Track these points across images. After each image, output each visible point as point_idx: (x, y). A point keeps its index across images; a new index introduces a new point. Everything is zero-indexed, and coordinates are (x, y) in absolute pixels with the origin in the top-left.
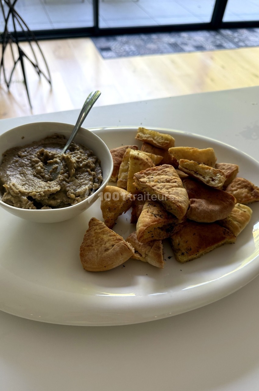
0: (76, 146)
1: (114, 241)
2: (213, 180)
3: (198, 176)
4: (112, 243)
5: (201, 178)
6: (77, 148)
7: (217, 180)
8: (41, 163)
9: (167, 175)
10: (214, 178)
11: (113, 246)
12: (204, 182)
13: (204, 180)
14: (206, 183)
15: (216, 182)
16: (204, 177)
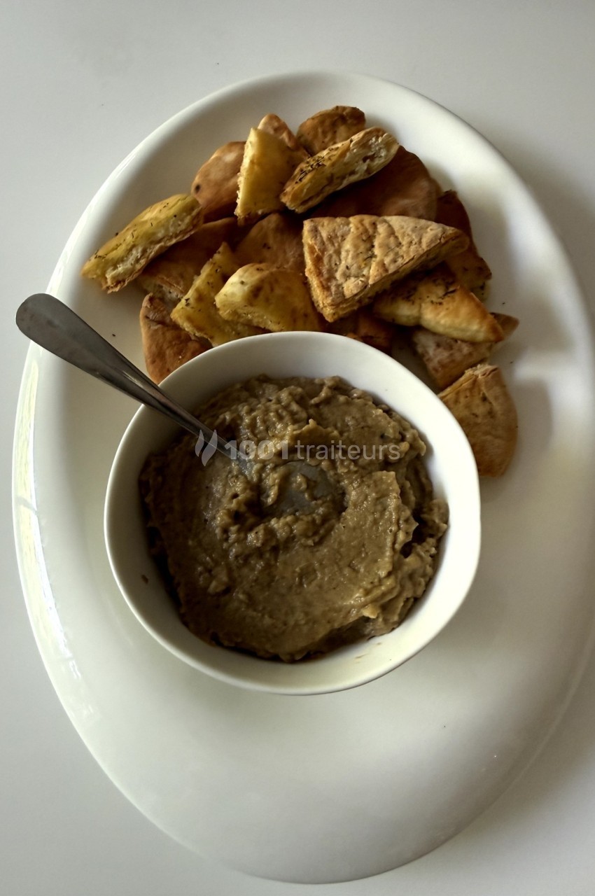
0: (225, 419)
1: (472, 396)
2: (372, 158)
3: (345, 183)
4: (477, 401)
5: (354, 178)
6: (233, 420)
7: (380, 149)
8: (274, 523)
9: (342, 236)
10: (370, 154)
11: (484, 399)
12: (365, 177)
13: (361, 175)
14: (367, 176)
15: (383, 154)
16: (353, 173)
